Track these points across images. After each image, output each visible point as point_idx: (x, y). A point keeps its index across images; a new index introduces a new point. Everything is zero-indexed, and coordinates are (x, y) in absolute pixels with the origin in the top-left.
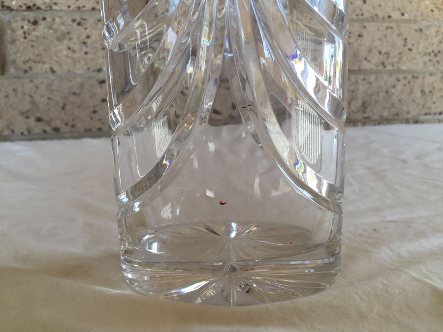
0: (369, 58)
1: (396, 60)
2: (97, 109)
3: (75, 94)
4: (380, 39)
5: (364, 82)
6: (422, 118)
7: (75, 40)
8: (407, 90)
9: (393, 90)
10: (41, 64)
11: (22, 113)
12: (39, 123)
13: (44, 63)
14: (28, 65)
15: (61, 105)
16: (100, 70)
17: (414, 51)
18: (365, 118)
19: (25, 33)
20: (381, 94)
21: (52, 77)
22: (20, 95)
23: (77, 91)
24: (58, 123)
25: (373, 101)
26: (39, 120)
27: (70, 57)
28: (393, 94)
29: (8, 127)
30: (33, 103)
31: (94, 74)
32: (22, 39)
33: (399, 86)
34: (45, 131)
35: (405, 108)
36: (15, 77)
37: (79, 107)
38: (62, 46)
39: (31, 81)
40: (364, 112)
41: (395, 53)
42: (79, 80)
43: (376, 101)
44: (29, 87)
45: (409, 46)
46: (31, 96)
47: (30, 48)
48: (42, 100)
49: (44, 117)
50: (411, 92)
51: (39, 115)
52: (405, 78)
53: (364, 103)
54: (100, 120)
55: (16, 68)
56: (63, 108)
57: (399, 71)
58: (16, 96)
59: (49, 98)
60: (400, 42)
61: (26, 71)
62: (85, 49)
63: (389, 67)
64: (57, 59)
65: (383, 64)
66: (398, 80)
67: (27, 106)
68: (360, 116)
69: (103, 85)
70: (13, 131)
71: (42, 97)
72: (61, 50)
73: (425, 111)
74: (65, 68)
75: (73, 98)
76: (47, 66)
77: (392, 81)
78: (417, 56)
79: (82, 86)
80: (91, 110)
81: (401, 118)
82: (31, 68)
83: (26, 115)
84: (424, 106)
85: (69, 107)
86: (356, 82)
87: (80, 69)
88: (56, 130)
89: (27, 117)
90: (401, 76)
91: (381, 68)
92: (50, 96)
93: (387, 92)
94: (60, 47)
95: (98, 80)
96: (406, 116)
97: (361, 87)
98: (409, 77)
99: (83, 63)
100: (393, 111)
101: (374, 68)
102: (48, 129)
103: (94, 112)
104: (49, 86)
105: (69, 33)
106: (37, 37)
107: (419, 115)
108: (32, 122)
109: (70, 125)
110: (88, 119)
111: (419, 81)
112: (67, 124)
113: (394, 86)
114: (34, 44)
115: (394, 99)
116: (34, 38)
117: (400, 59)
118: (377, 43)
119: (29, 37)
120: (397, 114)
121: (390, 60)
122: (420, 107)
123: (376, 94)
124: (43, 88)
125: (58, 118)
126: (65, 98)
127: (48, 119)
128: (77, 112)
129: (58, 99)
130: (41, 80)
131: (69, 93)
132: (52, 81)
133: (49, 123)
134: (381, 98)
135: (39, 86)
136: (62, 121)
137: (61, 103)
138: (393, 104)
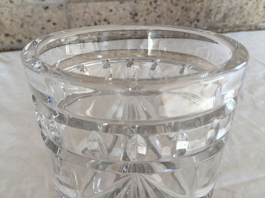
2: (44, 26)
3: (28, 16)
6: (261, 25)
8: (255, 6)
9: (246, 7)
21: (11, 5)
23: (30, 14)
25: (231, 13)
26: (7, 35)
28: (245, 9)
34: (12, 43)
35: (251, 19)
42: (30, 7)
43: (233, 14)
48: (7, 22)
49: (10, 33)
50: (257, 7)
51: (7, 32)
53: (225, 15)
56: (22, 26)
59: (12, 20)
69: (47, 10)
71: (7, 19)
75: (28, 19)
79: (33, 11)
85: (25, 26)
92: (12, 18)
93: (241, 7)
95: (43, 7)
96: (251, 23)
100: (243, 20)
102: (14, 41)
103: (43, 28)
104: (10, 12)
107: (259, 23)
112: (26, 38)
113: (247, 4)
115: (245, 12)
120: (245, 23)
122: (261, 17)
123: (234, 9)
124: (6, 14)
125: (19, 33)
126: (22, 19)
127: (13, 34)
128: (32, 29)
129: (18, 20)
130: (4, 8)
131: (25, 16)
132: (12, 8)
133: (14, 37)
134: (236, 12)
135: (3, 12)
136: (23, 35)
137: (20, 23)
138: (243, 16)
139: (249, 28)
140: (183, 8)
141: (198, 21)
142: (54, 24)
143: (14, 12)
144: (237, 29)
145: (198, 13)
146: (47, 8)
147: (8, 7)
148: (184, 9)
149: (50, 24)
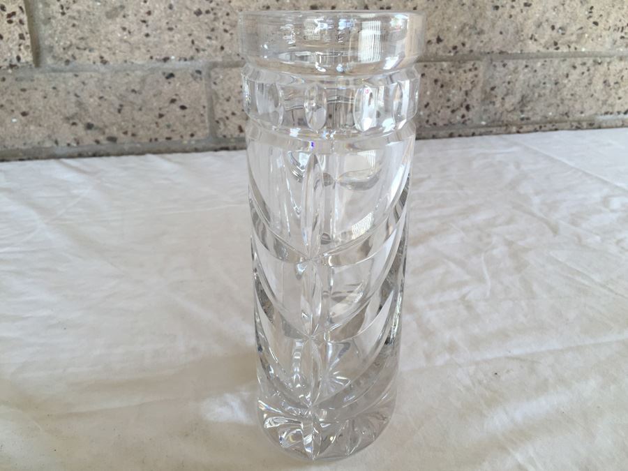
0: (536, 36)
1: (574, 38)
4: (555, 8)
5: (526, 70)
7: (131, 18)
10: (87, 52)
11: (67, 119)
12: (89, 132)
13: (91, 50)
14: (70, 53)
15: (117, 106)
16: (166, 59)
17: (601, 25)
18: (522, 119)
19: (62, 7)
20: (548, 85)
22: (62, 94)
24: (114, 131)
27: (126, 41)
29: (49, 137)
30: (80, 104)
31: (159, 64)
32: (59, 16)
33: (575, 75)
36: (54, 70)
37: (140, 109)
38: (114, 26)
39: (76, 76)
40: (522, 112)
41: (574, 28)
44: (73, 82)
45: (595, 18)
46: (76, 95)
47: (71, 29)
52: (584, 64)
54: (169, 126)
55: (54, 57)
57: (577, 54)
58: (57, 95)
60: (582, 12)
61: (67, 62)
62: (145, 30)
63: (564, 49)
64: (109, 45)
65: (556, 44)
66: (574, 67)
67: (72, 109)
68: (515, 117)
70: (56, 142)
72: (113, 31)
73: (605, 109)
74: (120, 57)
76: (96, 54)
77: (565, 67)
78: (604, 33)
80: (157, 113)
81: (571, 119)
82: (74, 57)
83: (71, 122)
84: (604, 103)
86: (515, 71)
87: (140, 59)
88: (112, 139)
89: (74, 124)
90: (579, 61)
91: (552, 50)
94: (111, 28)
97: (521, 77)
98: (590, 62)
99: (143, 50)
101: (542, 50)
105: (122, 7)
106: (79, 12)
108: (80, 130)
109: (130, 134)
110: (154, 126)
111: (603, 68)
114: (76, 22)
116: (75, 14)
117: (580, 36)
118: (551, 14)
119: (69, 13)
121: (566, 38)
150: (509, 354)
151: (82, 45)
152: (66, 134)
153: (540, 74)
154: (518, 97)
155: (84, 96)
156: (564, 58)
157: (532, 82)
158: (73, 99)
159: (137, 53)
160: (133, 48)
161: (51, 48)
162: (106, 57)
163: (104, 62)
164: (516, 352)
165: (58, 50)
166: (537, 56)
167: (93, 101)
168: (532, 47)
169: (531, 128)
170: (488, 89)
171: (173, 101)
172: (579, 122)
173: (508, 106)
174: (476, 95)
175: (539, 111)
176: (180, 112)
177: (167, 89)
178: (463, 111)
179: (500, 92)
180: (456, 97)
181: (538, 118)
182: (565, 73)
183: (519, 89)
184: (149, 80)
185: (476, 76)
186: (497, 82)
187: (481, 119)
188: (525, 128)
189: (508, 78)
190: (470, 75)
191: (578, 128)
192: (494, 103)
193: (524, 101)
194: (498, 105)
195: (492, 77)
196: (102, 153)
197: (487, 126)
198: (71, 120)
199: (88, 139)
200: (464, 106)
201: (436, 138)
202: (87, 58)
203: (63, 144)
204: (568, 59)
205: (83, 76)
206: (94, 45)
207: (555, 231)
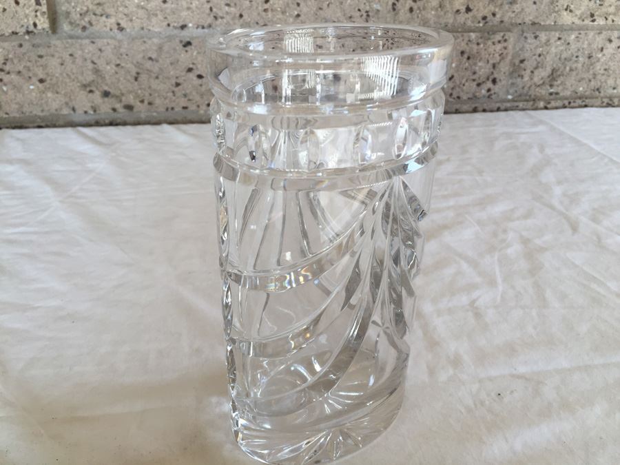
0: (572, 7)
1: (612, 9)
2: (180, 80)
3: (150, 59)
5: (559, 43)
9: (600, 55)
10: (104, 18)
11: (85, 86)
12: (106, 99)
13: (108, 16)
14: (87, 19)
15: (134, 74)
16: (183, 27)
18: (551, 94)
20: (581, 59)
21: (119, 35)
22: (79, 61)
23: (154, 55)
24: (131, 99)
25: (568, 68)
26: (106, 94)
27: (143, 8)
28: (598, 60)
29: (67, 104)
30: (97, 71)
31: (176, 32)
33: (610, 49)
34: (114, 110)
35: (611, 82)
36: (71, 37)
37: (157, 78)
39: (93, 42)
40: (551, 86)
42: (156, 41)
43: (571, 70)
44: (91, 48)
46: (93, 62)
48: (109, 67)
49: (112, 91)
51: (106, 88)
53: (554, 71)
54: (185, 95)
55: (71, 23)
56: (136, 79)
57: (614, 27)
58: (74, 62)
59: (118, 65)
61: (84, 28)
63: (600, 22)
64: (126, 11)
65: (592, 15)
66: (610, 41)
67: (89, 77)
68: (543, 91)
69: (188, 48)
70: (74, 109)
71: (108, 63)
74: (137, 24)
75: (148, 64)
76: (112, 20)
77: (600, 41)
79: (160, 48)
80: (173, 81)
81: (602, 95)
82: (91, 24)
83: (88, 89)
85: (143, 77)
86: (548, 42)
87: (157, 26)
88: (129, 108)
89: (91, 91)
90: (615, 35)
91: (588, 22)
92: (118, 62)
93: (590, 57)
95: (181, 42)
96: (611, 91)
97: (553, 50)
99: (160, 17)
100: (594, 84)
101: (577, 22)
102: (118, 106)
103: (178, 85)
104: (117, 48)
108: (97, 98)
109: (146, 102)
110: (170, 94)
112: (142, 101)
113: (602, 50)
115: (599, 67)
120: (598, 90)
121: (604, 9)
123: (574, 59)
124: (108, 51)
125: (130, 92)
126: (138, 65)
127: (118, 93)
128: (155, 84)
129: (129, 66)
130: (105, 41)
131: (144, 57)
132: (120, 41)
133: (118, 98)
134: (580, 65)
135: (103, 48)
136: (137, 96)
137: (134, 71)
138: (595, 75)
139: (606, 101)
140: (462, 53)
141: (494, 81)
142: (200, 77)
143: (123, 50)
144: (579, 102)
145: (494, 66)
146: (189, 44)
147: (112, 38)
148: (466, 56)
149: (192, 76)
150: (514, 372)
151: (99, 11)
152: (83, 102)
153: (573, 47)
154: (549, 70)
155: (101, 64)
156: (600, 30)
157: (564, 56)
158: (91, 66)
159: (154, 20)
160: (151, 14)
161: (68, 13)
162: (123, 24)
163: (121, 29)
164: (522, 370)
165: (75, 16)
166: (572, 28)
167: (109, 69)
168: (567, 19)
169: (559, 103)
170: (517, 62)
171: (190, 70)
172: (611, 98)
173: (536, 79)
174: (504, 68)
175: (568, 86)
176: (197, 82)
177: (185, 58)
178: (489, 84)
179: (529, 65)
180: (483, 69)
181: (568, 93)
182: (600, 46)
183: (550, 62)
184: (166, 48)
185: (505, 48)
186: (527, 55)
187: (508, 93)
188: (553, 104)
189: (539, 50)
190: (499, 47)
191: (609, 105)
192: (522, 77)
193: (553, 76)
194: (526, 78)
195: (522, 49)
196: (118, 121)
197: (513, 100)
198: (88, 88)
199: (105, 107)
200: (490, 80)
201: (460, 113)
202: (104, 25)
203: (80, 111)
204: (604, 33)
205: (100, 43)
206: (111, 11)
207: (575, 229)
